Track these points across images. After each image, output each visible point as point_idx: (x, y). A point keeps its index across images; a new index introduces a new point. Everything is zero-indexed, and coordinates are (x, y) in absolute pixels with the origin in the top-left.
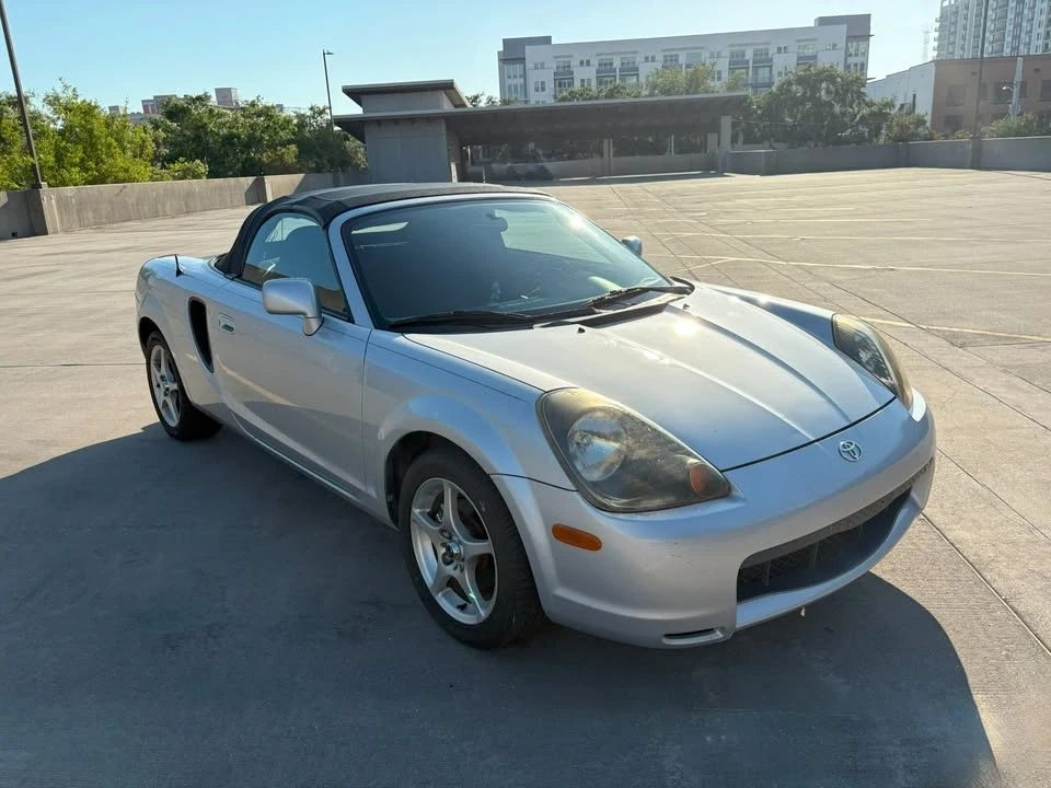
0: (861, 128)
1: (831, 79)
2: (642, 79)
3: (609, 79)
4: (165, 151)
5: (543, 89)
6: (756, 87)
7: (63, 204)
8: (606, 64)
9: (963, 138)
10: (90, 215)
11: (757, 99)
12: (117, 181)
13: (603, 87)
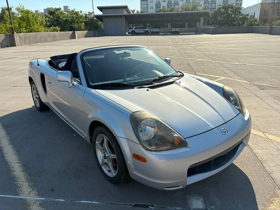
0: (239, 21)
1: (232, 8)
2: (180, 6)
3: (170, 6)
4: (48, 24)
5: (152, 8)
6: (211, 9)
7: (20, 38)
8: (170, 2)
9: (268, 26)
10: (28, 41)
11: (211, 12)
12: (35, 32)
13: (169, 8)
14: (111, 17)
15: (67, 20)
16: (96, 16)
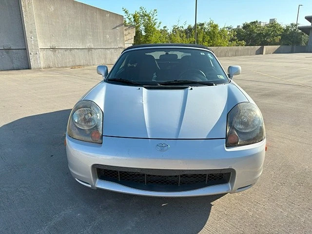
4: (235, 38)
15: (261, 33)
16: (300, 28)
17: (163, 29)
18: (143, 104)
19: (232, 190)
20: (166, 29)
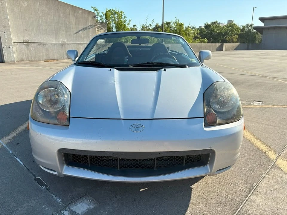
4: (199, 36)
14: (274, 28)
15: (220, 32)
16: (254, 28)
17: (133, 27)
18: (114, 84)
19: (211, 172)
20: (135, 27)
